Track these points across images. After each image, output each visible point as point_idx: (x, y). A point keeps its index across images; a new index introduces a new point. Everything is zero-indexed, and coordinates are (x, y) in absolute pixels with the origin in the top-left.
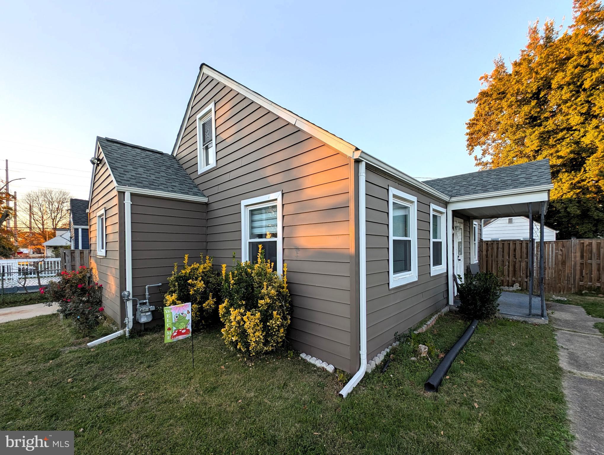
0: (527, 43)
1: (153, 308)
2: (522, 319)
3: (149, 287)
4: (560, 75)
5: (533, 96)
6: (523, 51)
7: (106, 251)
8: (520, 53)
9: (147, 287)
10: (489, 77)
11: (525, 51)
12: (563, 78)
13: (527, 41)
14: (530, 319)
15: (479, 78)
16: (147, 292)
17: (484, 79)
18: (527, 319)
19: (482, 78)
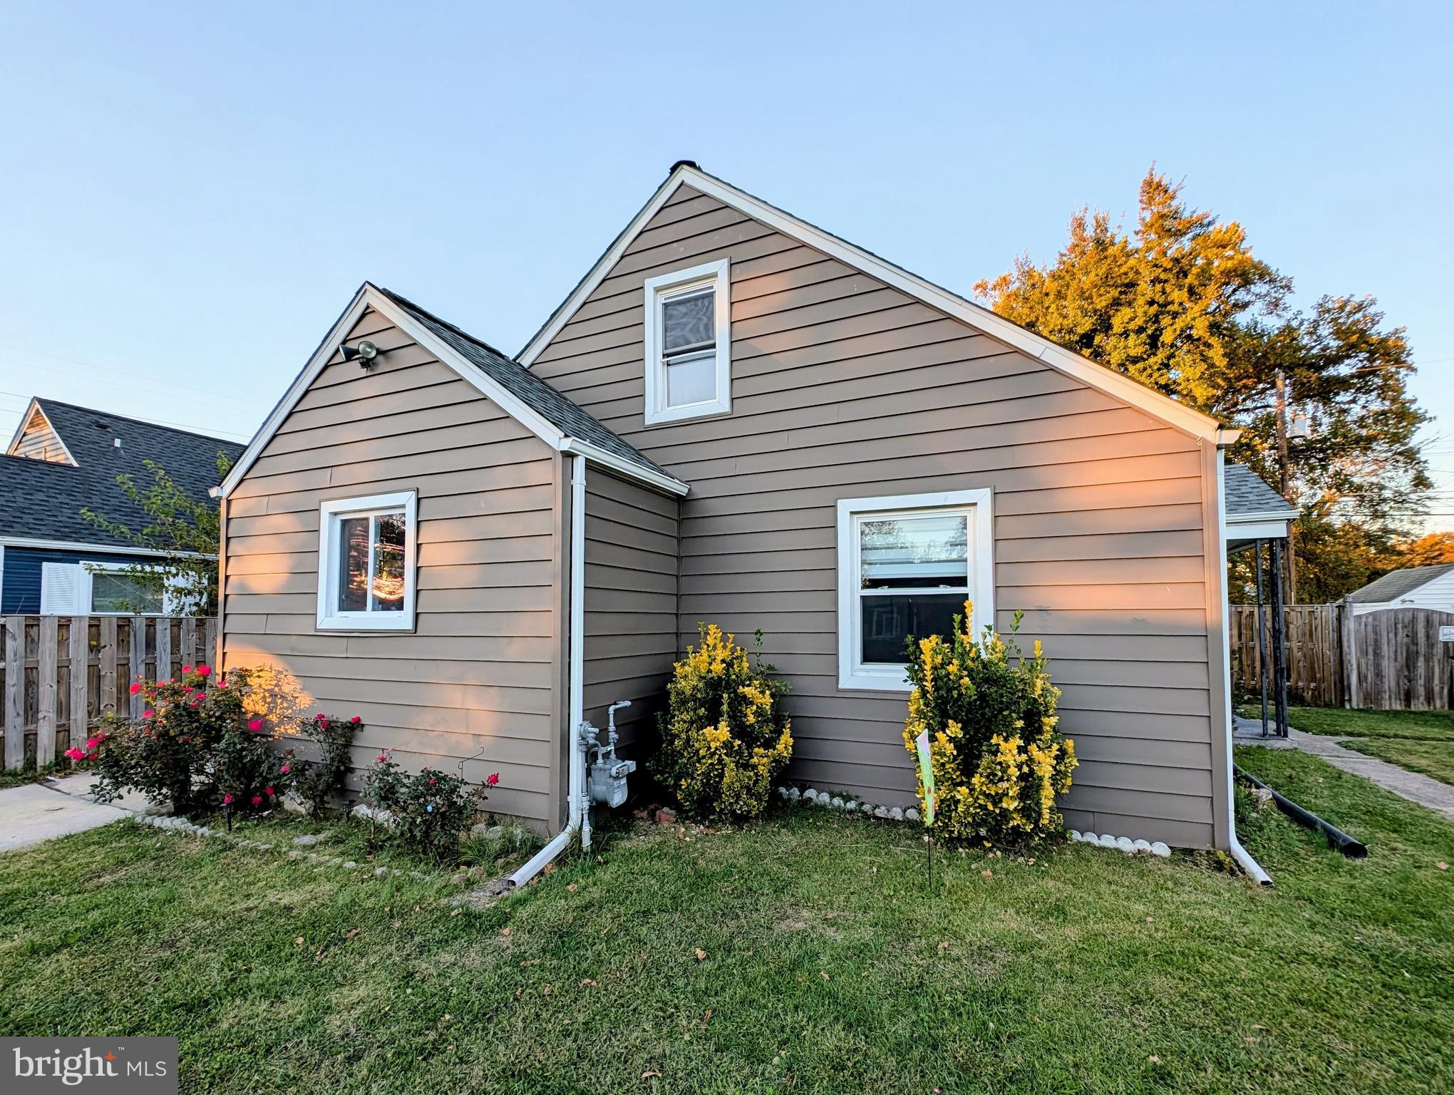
0: (1069, 243)
1: (631, 765)
2: (1255, 744)
3: (616, 711)
4: (1126, 313)
5: (1080, 340)
6: (1062, 255)
7: (417, 615)
8: (1058, 256)
9: (612, 709)
10: (990, 286)
11: (1065, 255)
12: (1132, 319)
13: (1069, 240)
14: (1268, 742)
15: (974, 285)
16: (612, 723)
17: (980, 290)
18: (1262, 743)
19: (978, 286)
